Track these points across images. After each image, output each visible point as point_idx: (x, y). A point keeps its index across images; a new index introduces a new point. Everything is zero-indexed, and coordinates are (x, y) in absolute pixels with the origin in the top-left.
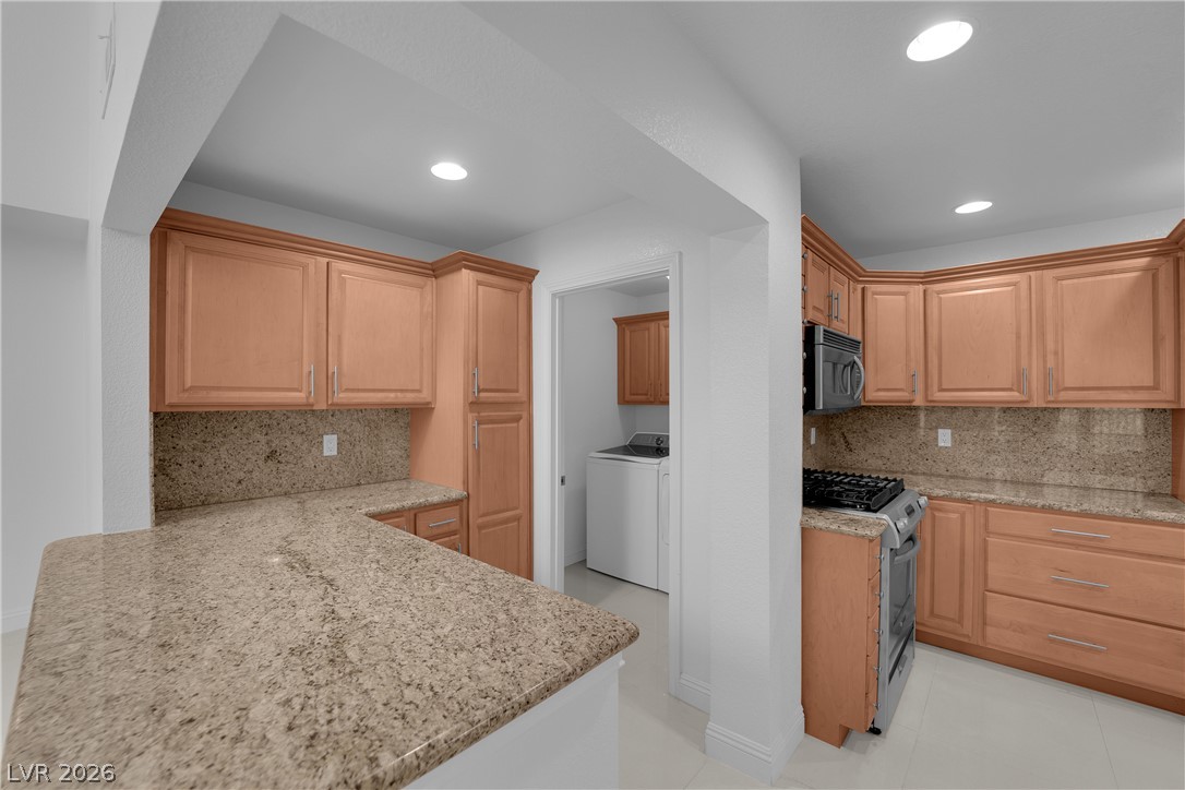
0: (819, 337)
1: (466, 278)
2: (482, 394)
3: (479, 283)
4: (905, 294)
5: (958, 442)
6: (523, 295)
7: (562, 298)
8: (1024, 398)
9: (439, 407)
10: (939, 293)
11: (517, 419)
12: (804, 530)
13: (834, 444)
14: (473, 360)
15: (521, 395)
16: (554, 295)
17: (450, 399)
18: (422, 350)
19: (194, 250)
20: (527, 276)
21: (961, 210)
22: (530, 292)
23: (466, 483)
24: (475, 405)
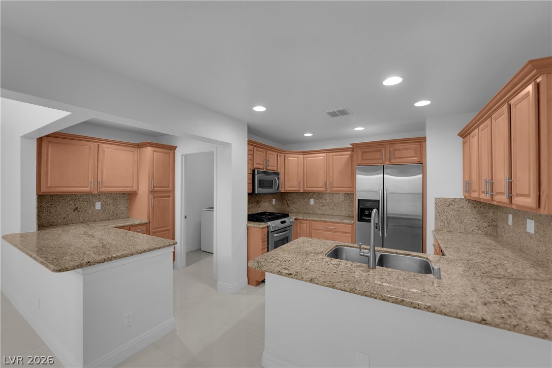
0: (256, 173)
1: (149, 150)
2: (155, 188)
3: (154, 151)
4: (297, 158)
5: (315, 203)
6: (171, 155)
7: (185, 157)
8: (325, 190)
9: (140, 192)
10: (307, 158)
11: (169, 197)
12: (248, 227)
13: (284, 204)
14: (152, 177)
15: (171, 188)
16: (182, 155)
17: (143, 190)
18: (133, 173)
19: (51, 142)
20: (173, 148)
21: (306, 135)
22: (174, 154)
23: (149, 218)
24: (152, 192)
